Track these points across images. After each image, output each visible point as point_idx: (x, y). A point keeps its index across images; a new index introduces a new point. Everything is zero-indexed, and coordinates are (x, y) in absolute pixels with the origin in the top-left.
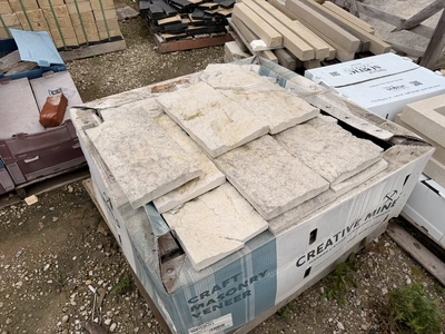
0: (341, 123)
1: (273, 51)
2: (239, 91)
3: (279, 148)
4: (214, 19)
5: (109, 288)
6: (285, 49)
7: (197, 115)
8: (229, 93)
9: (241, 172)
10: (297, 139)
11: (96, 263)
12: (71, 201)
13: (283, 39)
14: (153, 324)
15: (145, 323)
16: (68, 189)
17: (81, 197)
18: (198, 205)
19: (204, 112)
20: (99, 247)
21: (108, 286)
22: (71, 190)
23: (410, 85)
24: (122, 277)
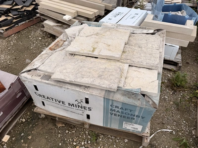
1: (75, 18)
2: (97, 34)
4: (25, 14)
5: (89, 142)
6: (78, 16)
7: (94, 49)
8: (93, 36)
9: (133, 60)
10: (134, 42)
11: (72, 139)
12: (29, 125)
13: (77, 12)
14: (118, 140)
15: (116, 142)
16: (22, 121)
17: (32, 120)
18: (129, 78)
19: (96, 46)
20: (67, 131)
21: (87, 142)
22: (24, 120)
23: (136, 15)
24: (89, 135)
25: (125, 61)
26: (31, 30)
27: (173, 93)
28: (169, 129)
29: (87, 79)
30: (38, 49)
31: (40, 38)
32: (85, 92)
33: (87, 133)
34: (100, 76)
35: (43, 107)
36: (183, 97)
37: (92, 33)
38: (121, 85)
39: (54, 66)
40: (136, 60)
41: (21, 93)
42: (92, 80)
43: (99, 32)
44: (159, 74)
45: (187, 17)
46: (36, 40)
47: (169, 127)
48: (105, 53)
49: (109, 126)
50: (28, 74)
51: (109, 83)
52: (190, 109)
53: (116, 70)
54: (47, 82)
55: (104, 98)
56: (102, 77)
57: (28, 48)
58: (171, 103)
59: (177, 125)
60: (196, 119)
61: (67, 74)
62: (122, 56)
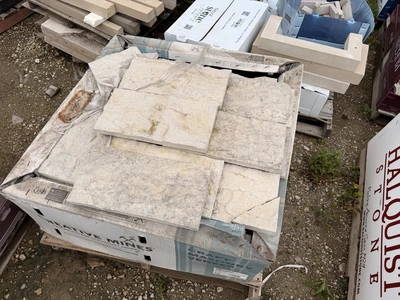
0: (234, 71)
1: (109, 20)
2: (160, 83)
3: (234, 117)
5: (152, 296)
6: (118, 14)
7: (154, 124)
8: (151, 89)
9: (234, 152)
10: (237, 103)
11: (120, 291)
12: (35, 267)
13: (115, 6)
14: (205, 288)
15: (200, 293)
16: (18, 258)
17: (39, 255)
18: (224, 193)
19: (157, 119)
20: (109, 277)
21: (149, 296)
22: (23, 257)
23: (244, 17)
24: (152, 281)
25: (216, 155)
26: (15, 39)
27: (312, 188)
28: (299, 264)
29: (139, 206)
30: (36, 88)
31: (37, 61)
32: (137, 228)
33: (147, 277)
34: (166, 199)
35: (58, 236)
36: (329, 196)
37: (150, 82)
38: (208, 215)
39: (70, 166)
40: (239, 153)
41: (9, 210)
42: (150, 207)
43: (163, 77)
44: (282, 179)
45: (351, 22)
46: (30, 66)
47: (298, 259)
48: (177, 137)
49: (187, 271)
50: (19, 188)
51: (184, 214)
52: (339, 221)
53: (199, 182)
54: (59, 206)
55: (176, 242)
56: (171, 201)
57: (12, 87)
58: (307, 209)
59: (312, 256)
60: (349, 240)
61: (99, 193)
62: (212, 143)
